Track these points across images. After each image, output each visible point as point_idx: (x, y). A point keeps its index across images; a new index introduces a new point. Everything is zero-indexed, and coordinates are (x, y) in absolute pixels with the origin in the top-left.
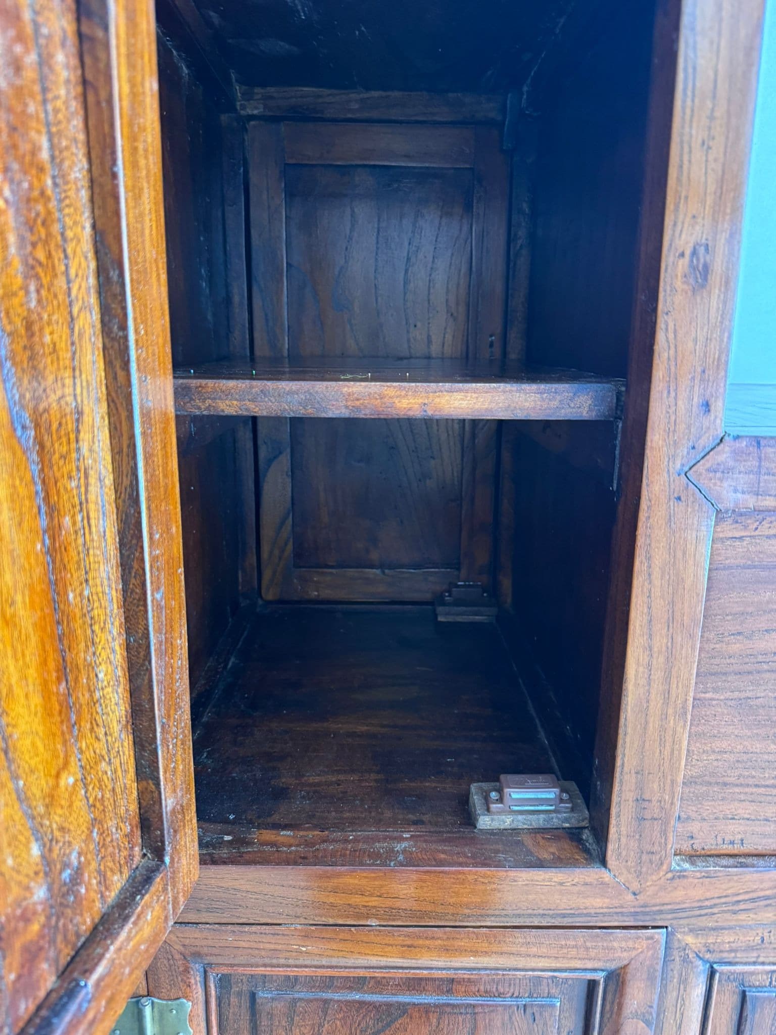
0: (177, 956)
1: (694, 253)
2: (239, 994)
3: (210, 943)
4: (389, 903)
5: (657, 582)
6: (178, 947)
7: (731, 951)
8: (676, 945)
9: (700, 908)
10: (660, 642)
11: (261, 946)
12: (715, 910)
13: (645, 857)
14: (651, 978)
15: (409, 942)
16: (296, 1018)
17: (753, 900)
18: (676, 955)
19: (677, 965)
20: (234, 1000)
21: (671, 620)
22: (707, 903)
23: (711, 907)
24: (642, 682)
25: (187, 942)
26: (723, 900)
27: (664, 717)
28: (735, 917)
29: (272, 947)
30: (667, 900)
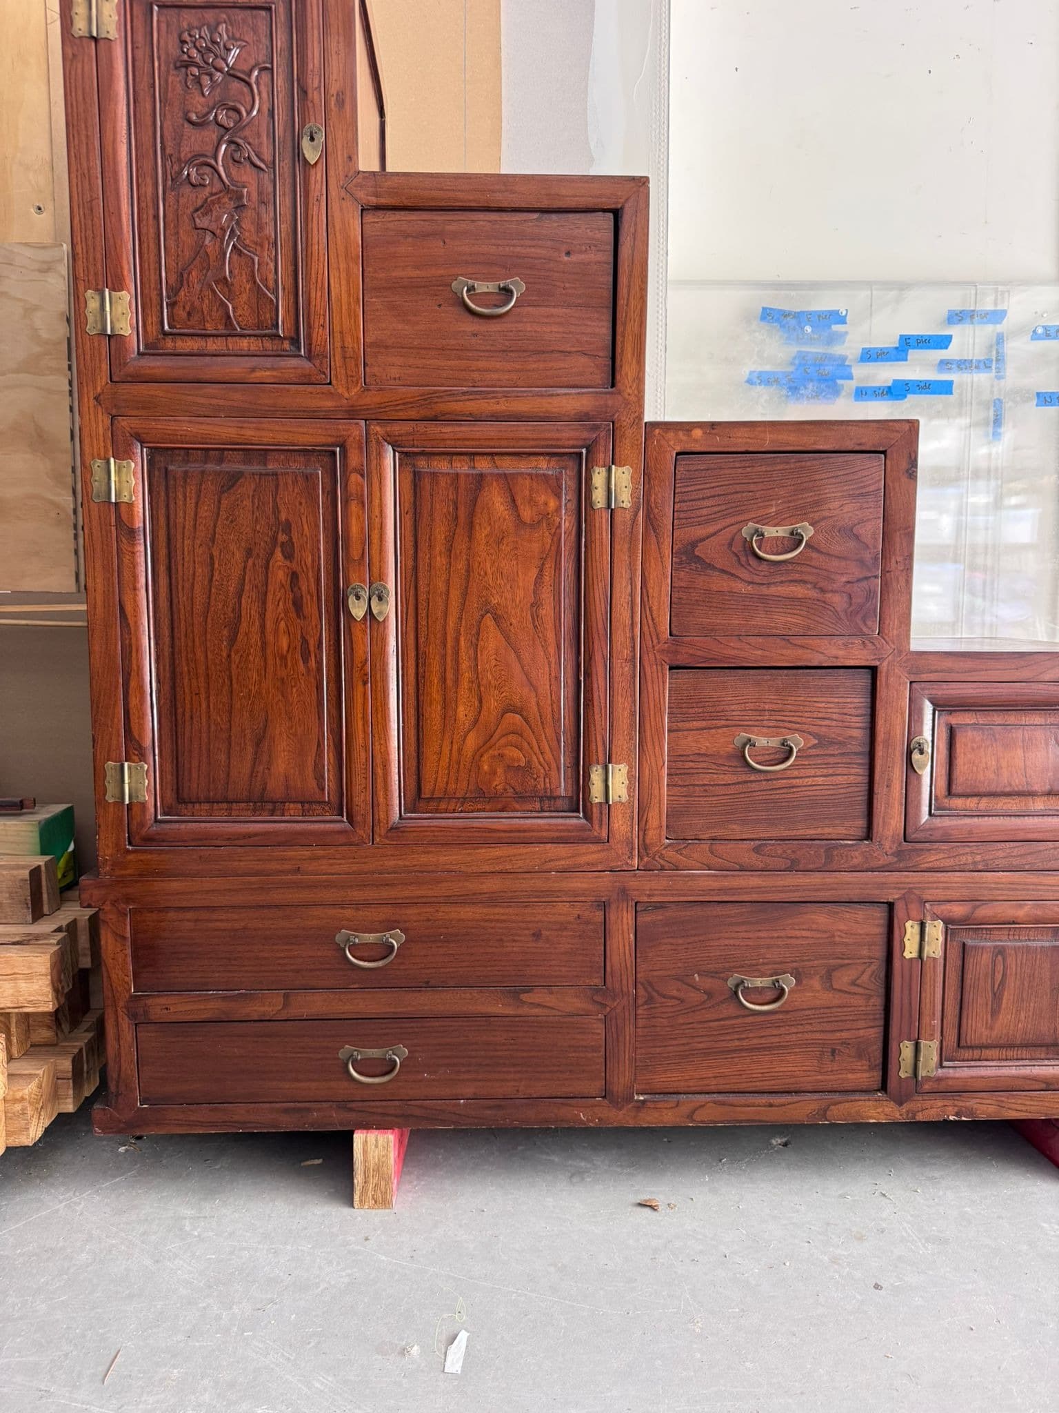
0: (128, 435)
1: (338, 94)
2: (159, 470)
3: (144, 426)
4: (230, 403)
5: (339, 238)
6: (128, 429)
7: (399, 436)
8: (372, 432)
9: (379, 408)
10: (343, 266)
11: (168, 428)
12: (387, 409)
13: (349, 379)
14: (360, 448)
15: (240, 425)
16: (188, 480)
17: (403, 404)
18: (373, 438)
19: (374, 444)
20: (157, 473)
21: (346, 256)
22: (382, 405)
23: (385, 408)
24: (337, 286)
25: (132, 426)
26: (390, 404)
27: (349, 304)
28: (397, 414)
29: (173, 428)
30: (362, 404)
